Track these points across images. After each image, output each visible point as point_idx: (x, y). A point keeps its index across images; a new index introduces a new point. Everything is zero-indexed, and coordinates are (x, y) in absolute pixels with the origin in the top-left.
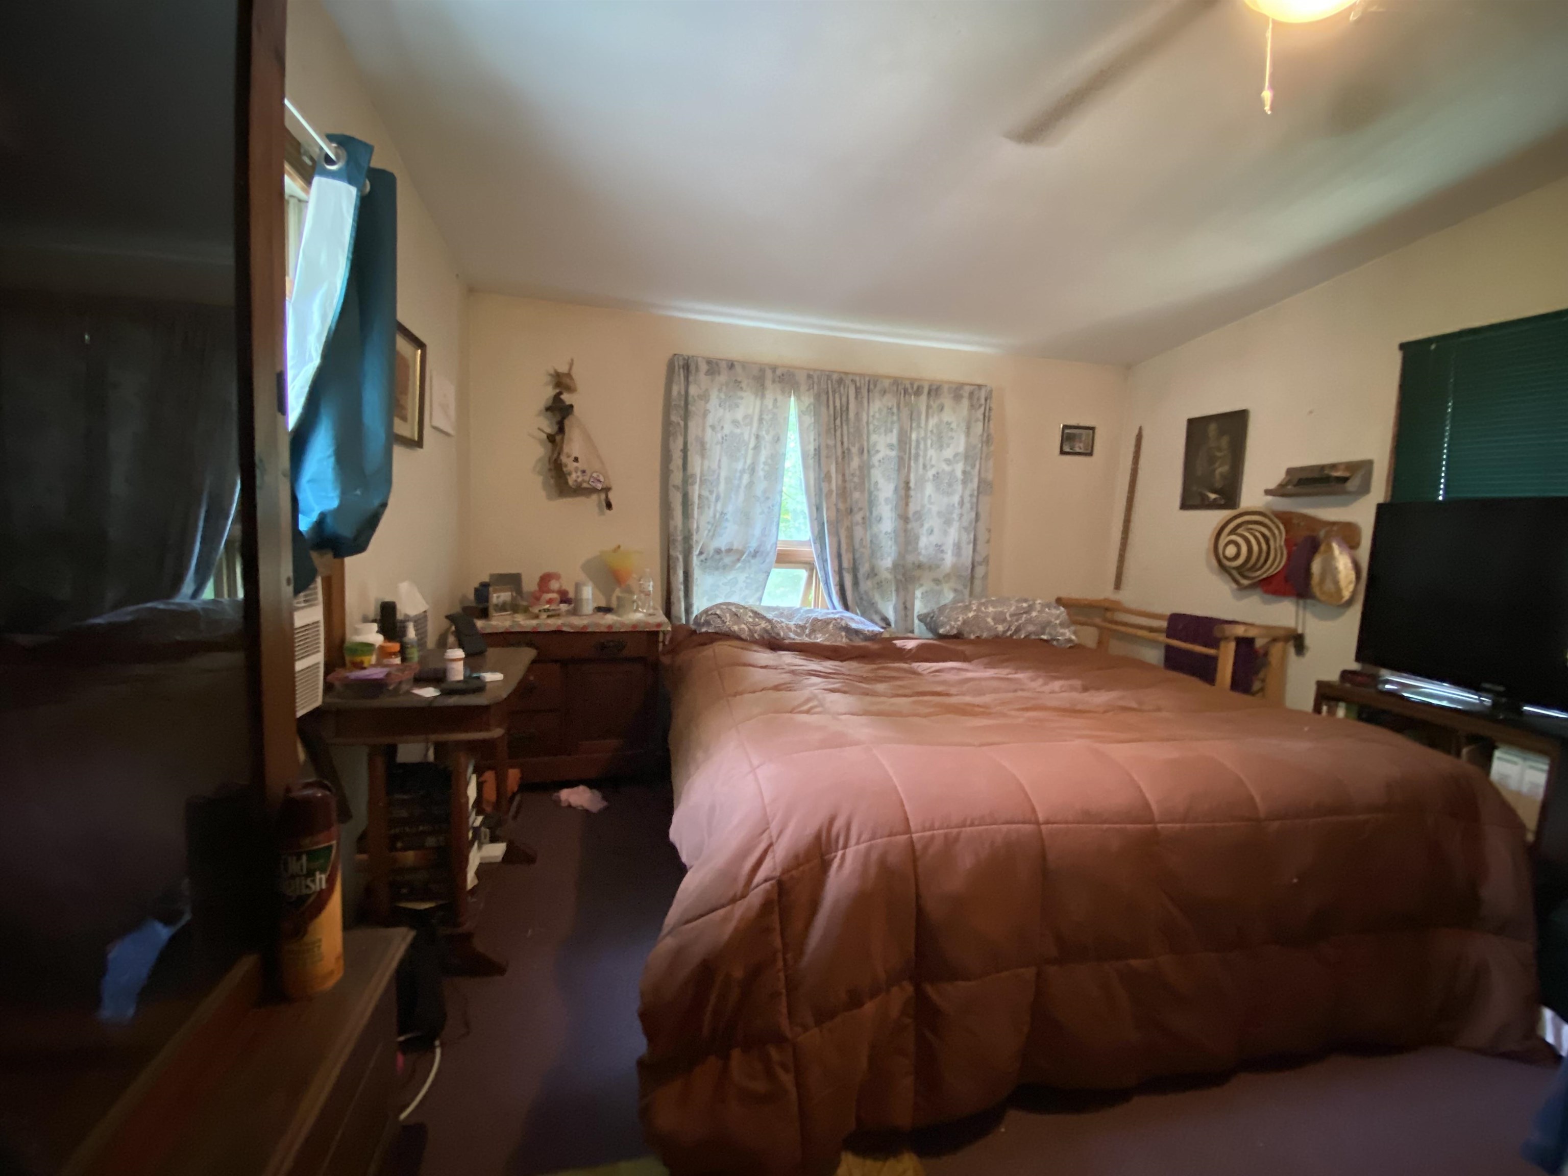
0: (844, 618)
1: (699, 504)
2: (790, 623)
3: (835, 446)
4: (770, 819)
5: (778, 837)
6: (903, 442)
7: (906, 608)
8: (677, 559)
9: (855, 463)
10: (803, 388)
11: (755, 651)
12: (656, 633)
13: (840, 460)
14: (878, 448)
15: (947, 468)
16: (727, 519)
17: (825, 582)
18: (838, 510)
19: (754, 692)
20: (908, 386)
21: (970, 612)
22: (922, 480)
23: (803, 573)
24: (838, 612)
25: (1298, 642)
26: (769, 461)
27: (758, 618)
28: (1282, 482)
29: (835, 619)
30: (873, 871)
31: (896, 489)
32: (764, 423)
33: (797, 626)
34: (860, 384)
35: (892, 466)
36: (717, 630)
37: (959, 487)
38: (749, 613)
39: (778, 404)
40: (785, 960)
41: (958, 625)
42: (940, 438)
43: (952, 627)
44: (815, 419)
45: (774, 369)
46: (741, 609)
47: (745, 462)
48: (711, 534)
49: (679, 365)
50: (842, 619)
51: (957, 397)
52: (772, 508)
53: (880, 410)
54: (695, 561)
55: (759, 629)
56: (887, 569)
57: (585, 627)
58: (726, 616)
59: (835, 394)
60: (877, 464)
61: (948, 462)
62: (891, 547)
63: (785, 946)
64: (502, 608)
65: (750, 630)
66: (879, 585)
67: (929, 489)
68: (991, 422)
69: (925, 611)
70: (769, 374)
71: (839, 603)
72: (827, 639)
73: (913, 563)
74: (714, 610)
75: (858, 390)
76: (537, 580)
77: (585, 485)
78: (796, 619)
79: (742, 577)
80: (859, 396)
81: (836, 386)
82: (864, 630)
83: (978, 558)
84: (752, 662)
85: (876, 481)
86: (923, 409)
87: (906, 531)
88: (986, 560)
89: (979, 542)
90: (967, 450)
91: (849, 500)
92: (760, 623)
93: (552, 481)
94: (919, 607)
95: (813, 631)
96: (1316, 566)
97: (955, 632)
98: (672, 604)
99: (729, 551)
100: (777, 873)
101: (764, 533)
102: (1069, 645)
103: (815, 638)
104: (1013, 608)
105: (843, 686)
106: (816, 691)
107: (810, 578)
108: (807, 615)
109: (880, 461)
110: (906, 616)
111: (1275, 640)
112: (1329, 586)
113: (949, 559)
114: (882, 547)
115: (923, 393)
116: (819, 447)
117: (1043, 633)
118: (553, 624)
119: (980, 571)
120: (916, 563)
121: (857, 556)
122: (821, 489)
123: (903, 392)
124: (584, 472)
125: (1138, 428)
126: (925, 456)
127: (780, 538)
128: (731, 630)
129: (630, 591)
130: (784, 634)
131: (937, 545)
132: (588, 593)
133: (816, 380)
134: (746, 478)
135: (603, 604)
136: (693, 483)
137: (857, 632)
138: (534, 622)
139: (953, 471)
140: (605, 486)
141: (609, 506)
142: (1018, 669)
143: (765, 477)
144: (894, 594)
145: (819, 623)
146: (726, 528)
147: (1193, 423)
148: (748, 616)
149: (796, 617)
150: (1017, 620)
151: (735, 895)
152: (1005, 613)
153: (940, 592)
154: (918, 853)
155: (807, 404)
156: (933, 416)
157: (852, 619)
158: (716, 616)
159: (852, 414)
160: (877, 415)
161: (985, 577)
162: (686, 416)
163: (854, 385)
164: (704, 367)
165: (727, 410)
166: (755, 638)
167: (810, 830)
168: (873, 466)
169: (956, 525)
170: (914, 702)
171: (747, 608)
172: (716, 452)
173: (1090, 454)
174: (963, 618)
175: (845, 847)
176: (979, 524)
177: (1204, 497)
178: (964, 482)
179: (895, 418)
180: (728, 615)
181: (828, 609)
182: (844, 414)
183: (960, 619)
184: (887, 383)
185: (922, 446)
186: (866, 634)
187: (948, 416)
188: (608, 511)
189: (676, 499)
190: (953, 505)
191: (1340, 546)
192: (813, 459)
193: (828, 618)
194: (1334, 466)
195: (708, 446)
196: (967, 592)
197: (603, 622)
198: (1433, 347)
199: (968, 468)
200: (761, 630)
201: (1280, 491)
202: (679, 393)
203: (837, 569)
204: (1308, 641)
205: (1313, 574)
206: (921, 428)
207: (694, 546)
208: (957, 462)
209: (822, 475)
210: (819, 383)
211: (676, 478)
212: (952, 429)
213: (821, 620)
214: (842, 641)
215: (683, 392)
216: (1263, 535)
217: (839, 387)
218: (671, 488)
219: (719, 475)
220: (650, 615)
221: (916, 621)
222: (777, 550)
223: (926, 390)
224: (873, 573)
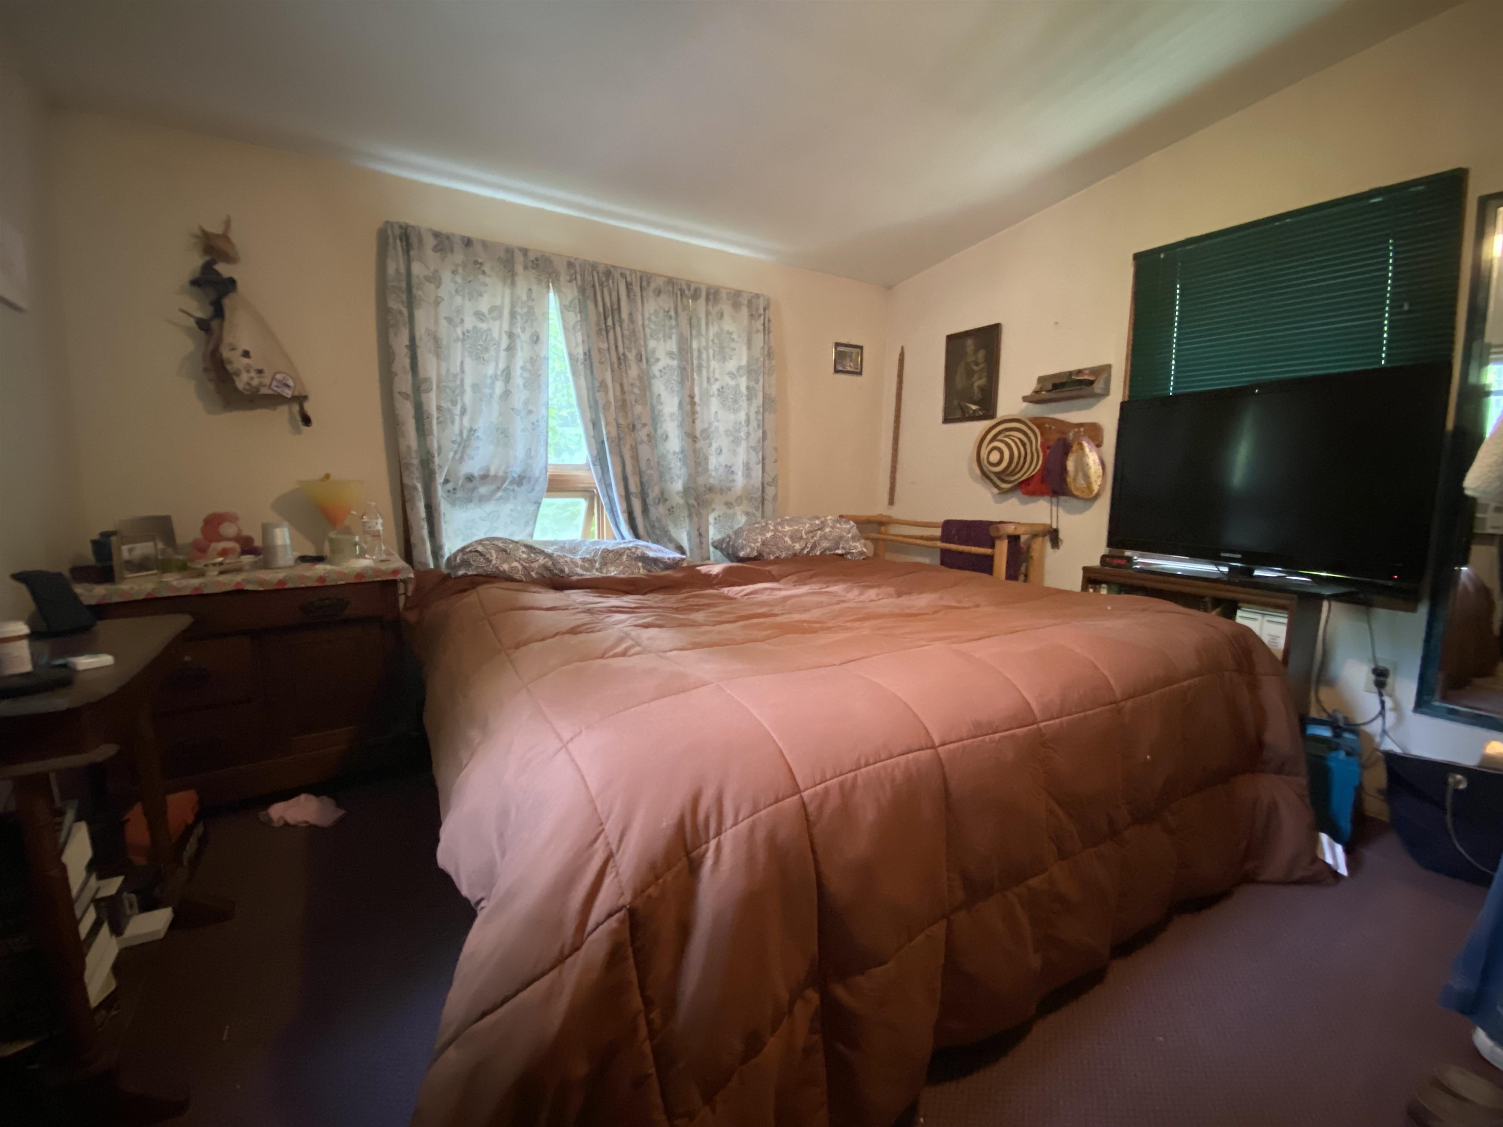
0: (640, 547)
1: (438, 418)
2: (575, 557)
3: (609, 349)
4: (603, 818)
5: (621, 840)
6: (684, 352)
7: (700, 535)
8: (415, 488)
9: (634, 372)
10: (564, 278)
11: (534, 592)
12: (394, 583)
13: (616, 366)
14: (657, 355)
15: (732, 383)
16: (478, 436)
17: (610, 510)
18: (619, 426)
19: (543, 639)
20: (684, 287)
21: (768, 532)
22: (706, 394)
23: (582, 504)
24: (630, 542)
25: (1054, 536)
26: (529, 366)
27: (534, 554)
28: (1035, 389)
29: (629, 549)
30: (761, 856)
31: (680, 404)
32: (519, 318)
33: (583, 559)
34: (631, 279)
35: (675, 378)
36: (480, 571)
37: (744, 403)
38: (521, 547)
39: (534, 296)
40: (649, 1023)
41: (758, 547)
42: (722, 348)
43: (752, 549)
44: (581, 317)
45: (525, 252)
46: (510, 543)
47: (497, 365)
48: (458, 457)
49: (394, 235)
50: (637, 548)
51: (736, 306)
52: (536, 423)
53: (656, 313)
54: (440, 491)
55: (537, 567)
56: (678, 493)
57: (281, 582)
58: (491, 553)
59: (603, 288)
60: (657, 374)
61: (731, 375)
62: (680, 469)
63: (648, 1002)
64: (142, 565)
65: (524, 568)
66: (671, 510)
67: (715, 404)
68: (771, 334)
69: (719, 537)
70: (519, 258)
71: (629, 531)
72: (623, 572)
73: (705, 486)
74: (473, 546)
75: (628, 285)
76: (200, 524)
77: (264, 391)
78: (580, 553)
79: (507, 508)
80: (632, 294)
81: (604, 279)
82: (664, 558)
83: (768, 479)
84: (530, 605)
85: (658, 394)
86: (702, 315)
87: (694, 451)
88: (775, 480)
89: (767, 461)
90: (749, 364)
91: (630, 414)
92: (538, 559)
93: (211, 386)
94: (713, 534)
95: (604, 564)
96: (1070, 465)
97: (755, 554)
98: (413, 546)
99: (485, 477)
100: (627, 899)
101: (529, 455)
102: (862, 557)
103: (608, 571)
104: (807, 526)
105: (657, 619)
106: (626, 629)
107: (590, 508)
108: (594, 548)
109: (660, 371)
110: (701, 543)
111: (1035, 536)
112: (1081, 482)
113: (740, 480)
114: (670, 468)
115: (700, 296)
116: (589, 351)
117: (838, 548)
118: (230, 582)
119: (770, 491)
120: (708, 486)
121: (645, 479)
122: (596, 402)
123: (679, 293)
124: (260, 372)
125: (901, 347)
126: (708, 368)
127: (550, 461)
128: (499, 570)
129: (348, 531)
130: (569, 570)
131: (726, 466)
132: (283, 536)
133: (578, 269)
134: (499, 387)
135: (311, 552)
136: (429, 390)
137: (655, 561)
138: (196, 582)
139: (738, 385)
140: (296, 394)
141: (307, 421)
142: (828, 583)
143: (525, 386)
144: (687, 520)
145: (610, 555)
146: (478, 448)
147: (952, 339)
148: (520, 551)
149: (581, 550)
150: (813, 537)
151: (561, 952)
152: (801, 532)
153: (733, 517)
154: (812, 818)
155: (570, 298)
156: (713, 323)
157: (647, 547)
158: (477, 554)
159: (625, 315)
160: (653, 318)
161: (775, 498)
162: (411, 303)
163: (624, 280)
164: (430, 242)
165: (467, 298)
166: (533, 577)
167: (668, 822)
168: (654, 377)
169: (744, 444)
170: (743, 627)
171: (517, 542)
172: (457, 354)
173: (860, 373)
174: (762, 539)
175: (719, 833)
176: (766, 442)
177: (964, 410)
178: (749, 399)
179: (673, 323)
180: (493, 552)
181: (615, 539)
182: (616, 313)
183: (759, 540)
184: (660, 282)
185: (704, 356)
186: (666, 562)
187: (728, 325)
188: (306, 428)
189: (406, 411)
190: (740, 423)
191: (1088, 443)
192: (583, 365)
193: (620, 548)
194: (1079, 372)
195: (444, 343)
196: (759, 514)
197: (309, 573)
198: (1162, 256)
199: (752, 384)
200: (539, 567)
201: (1033, 399)
202: (397, 271)
203: (623, 494)
204: (1061, 535)
205: (1068, 471)
206: (702, 335)
207: (437, 471)
208: (741, 376)
209: (597, 384)
210: (583, 276)
211: (404, 383)
212: (733, 340)
213: (613, 551)
214: (640, 571)
215: (403, 270)
216: (1020, 439)
217: (607, 280)
218: (397, 397)
219: (462, 380)
220: (383, 561)
221: (711, 549)
222: (548, 476)
223: (704, 294)
224: (663, 498)
